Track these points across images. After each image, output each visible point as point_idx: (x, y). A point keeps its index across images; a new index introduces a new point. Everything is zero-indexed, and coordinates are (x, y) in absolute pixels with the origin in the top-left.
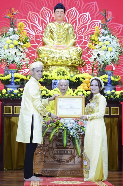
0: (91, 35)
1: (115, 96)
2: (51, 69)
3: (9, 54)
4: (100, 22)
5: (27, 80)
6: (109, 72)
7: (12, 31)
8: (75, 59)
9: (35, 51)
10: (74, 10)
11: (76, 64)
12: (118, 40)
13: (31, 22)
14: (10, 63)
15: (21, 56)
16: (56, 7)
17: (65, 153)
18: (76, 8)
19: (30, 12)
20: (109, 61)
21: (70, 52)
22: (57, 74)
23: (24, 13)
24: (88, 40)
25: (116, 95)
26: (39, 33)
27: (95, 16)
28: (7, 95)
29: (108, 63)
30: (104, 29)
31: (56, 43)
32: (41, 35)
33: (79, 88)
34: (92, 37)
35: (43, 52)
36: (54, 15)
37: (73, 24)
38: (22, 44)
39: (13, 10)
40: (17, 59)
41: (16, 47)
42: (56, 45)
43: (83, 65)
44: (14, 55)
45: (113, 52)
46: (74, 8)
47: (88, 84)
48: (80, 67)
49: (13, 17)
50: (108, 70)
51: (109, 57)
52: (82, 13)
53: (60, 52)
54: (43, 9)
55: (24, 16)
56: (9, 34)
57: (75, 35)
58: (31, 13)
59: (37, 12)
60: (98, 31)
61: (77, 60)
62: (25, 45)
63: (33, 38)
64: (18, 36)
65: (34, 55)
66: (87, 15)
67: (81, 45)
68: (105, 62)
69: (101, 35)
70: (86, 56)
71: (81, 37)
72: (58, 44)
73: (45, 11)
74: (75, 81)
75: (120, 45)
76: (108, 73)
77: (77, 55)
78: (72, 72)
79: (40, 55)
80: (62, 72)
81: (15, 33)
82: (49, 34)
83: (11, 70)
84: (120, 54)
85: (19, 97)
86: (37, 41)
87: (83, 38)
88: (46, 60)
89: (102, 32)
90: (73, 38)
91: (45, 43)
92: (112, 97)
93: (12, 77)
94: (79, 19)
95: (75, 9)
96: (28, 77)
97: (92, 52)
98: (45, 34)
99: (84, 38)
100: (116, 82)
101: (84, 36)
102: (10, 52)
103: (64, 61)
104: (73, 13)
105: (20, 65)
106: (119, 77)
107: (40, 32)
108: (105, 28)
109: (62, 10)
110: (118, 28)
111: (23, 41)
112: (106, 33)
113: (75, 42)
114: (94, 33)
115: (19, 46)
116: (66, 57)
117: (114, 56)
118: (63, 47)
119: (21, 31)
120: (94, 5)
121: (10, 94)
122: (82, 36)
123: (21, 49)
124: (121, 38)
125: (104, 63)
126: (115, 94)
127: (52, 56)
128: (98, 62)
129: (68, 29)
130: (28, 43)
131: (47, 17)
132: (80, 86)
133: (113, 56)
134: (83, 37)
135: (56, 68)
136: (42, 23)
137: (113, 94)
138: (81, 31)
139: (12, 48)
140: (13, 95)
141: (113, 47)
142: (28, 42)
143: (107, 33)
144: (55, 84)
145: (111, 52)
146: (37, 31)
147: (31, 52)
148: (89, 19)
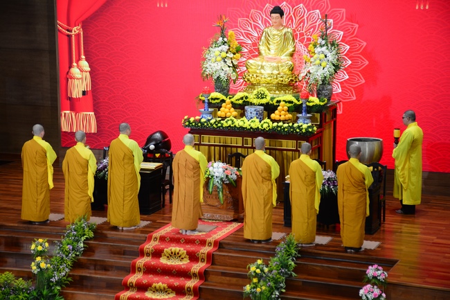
4: (331, 21)
10: (301, 7)
18: (304, 4)
19: (252, 10)
21: (278, 67)
35: (251, 66)
40: (223, 75)
41: (224, 59)
42: (268, 56)
51: (320, 75)
52: (310, 11)
59: (260, 11)
66: (317, 13)
77: (287, 70)
82: (265, 42)
89: (319, 43)
90: (292, 46)
94: (307, 18)
98: (261, 42)
100: (321, 107)
104: (300, 11)
109: (278, 15)
111: (234, 52)
115: (229, 58)
116: (273, 73)
118: (275, 59)
129: (285, 35)
130: (237, 54)
139: (219, 61)
143: (324, 43)
145: (324, 68)
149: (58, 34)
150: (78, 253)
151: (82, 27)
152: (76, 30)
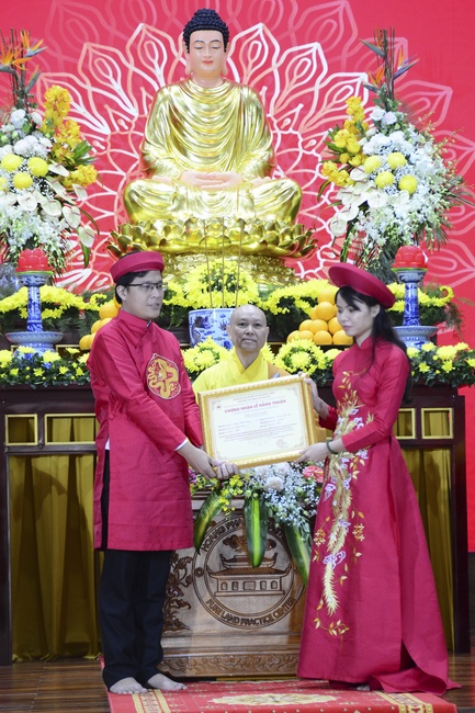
0: (331, 130)
1: (436, 366)
2: (180, 267)
3: (14, 213)
4: (363, 77)
5: (89, 310)
6: (411, 274)
7: (23, 122)
8: (273, 227)
9: (114, 196)
10: (260, 32)
11: (277, 244)
12: (436, 148)
13: (94, 83)
14: (19, 248)
15: (60, 218)
16: (192, 22)
17: (258, 588)
18: (269, 25)
19: (86, 46)
20: (407, 232)
21: (252, 200)
22: (205, 286)
23: (66, 51)
24: (318, 151)
25: (440, 362)
26: (126, 128)
27: (344, 56)
28: (14, 372)
29: (404, 238)
30: (382, 107)
31: (194, 163)
32: (133, 135)
33: (296, 339)
34: (336, 137)
35: (148, 200)
36: (183, 56)
37: (261, 89)
38: (63, 172)
39: (24, 38)
40: (47, 232)
41: (41, 183)
42: (196, 172)
43: (306, 246)
44: (32, 214)
45: (420, 196)
46: (260, 26)
47: (327, 322)
48: (292, 256)
49: (23, 68)
50: (403, 266)
51: (404, 216)
52: (291, 47)
53: (215, 198)
54: (141, 32)
55: (66, 63)
56: (11, 132)
57: (269, 134)
58: (94, 48)
59: (114, 47)
60: (360, 116)
61: (282, 231)
62: (75, 174)
63: (103, 148)
64: (46, 142)
65: (108, 214)
66: (313, 51)
67: (290, 170)
68: (391, 236)
69: (371, 131)
70: (311, 212)
71: (290, 141)
72: (203, 170)
73: (147, 38)
74: (276, 311)
75: (446, 165)
76: (407, 276)
77: (280, 209)
78: (262, 277)
79: (137, 211)
80: (226, 278)
81: (33, 128)
82: (168, 132)
83: (29, 272)
84: (446, 203)
85: (63, 380)
86: (118, 158)
87: (300, 144)
88: (160, 234)
89: (376, 119)
90: (262, 146)
91: (152, 167)
92: (424, 368)
93: (30, 300)
94: (282, 70)
95: (264, 32)
96: (93, 299)
97: (338, 197)
98: (151, 132)
99: (304, 144)
100: (437, 311)
101: (303, 136)
102: (17, 204)
103: (231, 234)
104: (256, 46)
105: (59, 252)
106: (445, 293)
107: (129, 125)
108: (386, 103)
109: (217, 35)
110: (433, 99)
111: (68, 160)
112: (391, 122)
113: (270, 161)
114: (343, 121)
115: (54, 179)
116: (238, 217)
117: (424, 210)
118: (225, 181)
119: (59, 121)
120: (338, 13)
121: (28, 368)
122: (296, 135)
123: (61, 192)
124: (450, 141)
125: (388, 241)
126: (435, 358)
127: (182, 216)
128: (362, 234)
129: (242, 108)
130: (85, 168)
131: (155, 62)
132: (298, 329)
133: (419, 212)
134: (301, 140)
135: (200, 263)
136: (139, 86)
137: (426, 357)
138: (292, 117)
139: (26, 187)
140: (38, 372)
141: (420, 177)
142: (85, 162)
143: (395, 120)
144: (203, 326)
145: (411, 196)
146: (117, 118)
147: (97, 202)
148: (320, 70)
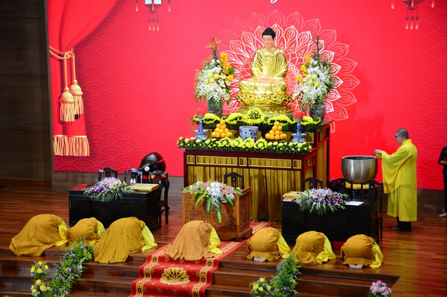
18: (295, 26)
19: (244, 33)
21: (272, 88)
35: (244, 87)
42: (261, 77)
46: (292, 27)
51: (313, 95)
52: (301, 32)
59: (251, 32)
62: (228, 77)
66: (308, 34)
77: (280, 91)
79: (242, 90)
90: (284, 67)
92: (293, 149)
98: (254, 63)
104: (291, 32)
109: (270, 37)
111: (227, 73)
112: (316, 64)
113: (286, 71)
118: (268, 80)
129: (277, 56)
141: (321, 82)
145: (317, 88)
149: (49, 59)
150: (77, 276)
151: (74, 52)
152: (68, 55)
